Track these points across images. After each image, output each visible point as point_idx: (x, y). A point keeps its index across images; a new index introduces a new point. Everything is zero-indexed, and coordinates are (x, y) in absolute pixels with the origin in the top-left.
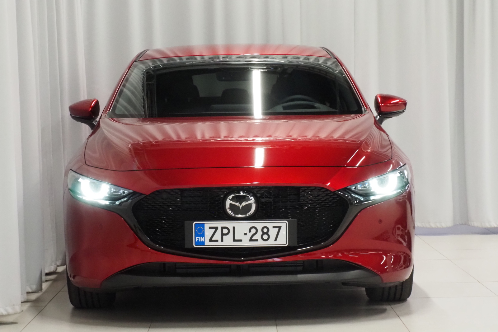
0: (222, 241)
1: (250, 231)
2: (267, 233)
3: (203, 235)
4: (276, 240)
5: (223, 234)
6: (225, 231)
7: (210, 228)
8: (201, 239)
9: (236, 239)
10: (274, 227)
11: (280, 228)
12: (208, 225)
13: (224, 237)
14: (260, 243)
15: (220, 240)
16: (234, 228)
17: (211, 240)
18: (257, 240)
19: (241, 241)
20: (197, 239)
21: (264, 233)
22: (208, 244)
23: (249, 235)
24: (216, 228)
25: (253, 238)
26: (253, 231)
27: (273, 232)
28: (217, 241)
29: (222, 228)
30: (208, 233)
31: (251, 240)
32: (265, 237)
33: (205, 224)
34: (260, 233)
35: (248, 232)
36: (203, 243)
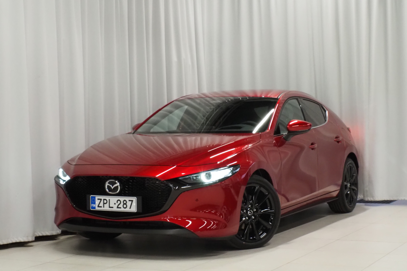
0: (104, 207)
1: (117, 202)
2: (126, 204)
3: (95, 203)
4: (130, 208)
5: (104, 203)
6: (105, 202)
7: (98, 199)
8: (94, 205)
9: (110, 206)
10: (129, 201)
11: (132, 201)
12: (97, 197)
13: (105, 205)
14: (122, 210)
15: (103, 206)
16: (109, 200)
17: (98, 206)
18: (120, 208)
19: (112, 207)
20: (92, 205)
21: (124, 204)
22: (97, 209)
23: (117, 204)
24: (101, 200)
25: (119, 207)
26: (119, 202)
27: (129, 203)
28: (101, 207)
29: (104, 200)
30: (97, 202)
31: (118, 207)
32: (125, 206)
33: (96, 197)
34: (122, 204)
35: (116, 203)
36: (94, 208)
